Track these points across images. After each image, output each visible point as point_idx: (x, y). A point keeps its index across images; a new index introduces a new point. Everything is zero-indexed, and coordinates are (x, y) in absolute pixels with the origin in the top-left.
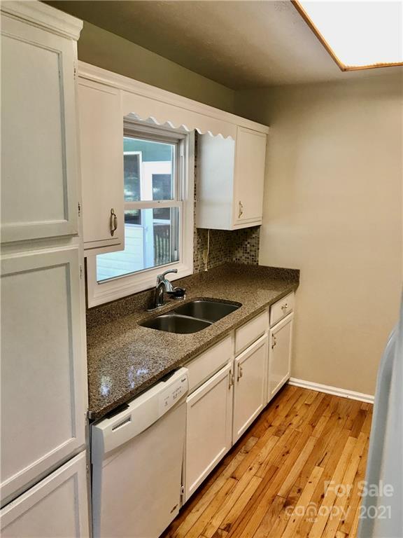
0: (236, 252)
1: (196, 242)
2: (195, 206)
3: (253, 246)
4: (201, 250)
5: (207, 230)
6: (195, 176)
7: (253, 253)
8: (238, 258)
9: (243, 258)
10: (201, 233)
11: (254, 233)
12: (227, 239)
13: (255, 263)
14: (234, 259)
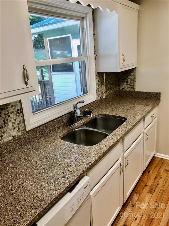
0: (122, 84)
1: (97, 81)
2: (95, 59)
3: (132, 80)
4: (101, 85)
5: (104, 73)
6: (94, 40)
7: (132, 84)
8: (123, 88)
9: (126, 87)
10: (100, 75)
11: (132, 72)
12: (117, 77)
13: (134, 90)
14: (121, 88)
